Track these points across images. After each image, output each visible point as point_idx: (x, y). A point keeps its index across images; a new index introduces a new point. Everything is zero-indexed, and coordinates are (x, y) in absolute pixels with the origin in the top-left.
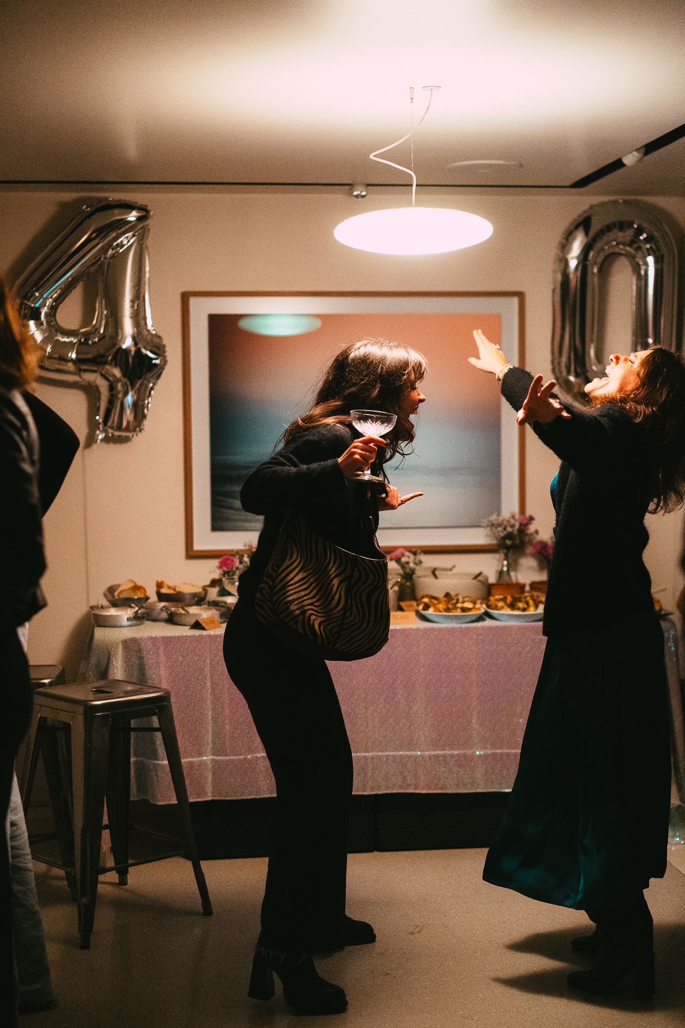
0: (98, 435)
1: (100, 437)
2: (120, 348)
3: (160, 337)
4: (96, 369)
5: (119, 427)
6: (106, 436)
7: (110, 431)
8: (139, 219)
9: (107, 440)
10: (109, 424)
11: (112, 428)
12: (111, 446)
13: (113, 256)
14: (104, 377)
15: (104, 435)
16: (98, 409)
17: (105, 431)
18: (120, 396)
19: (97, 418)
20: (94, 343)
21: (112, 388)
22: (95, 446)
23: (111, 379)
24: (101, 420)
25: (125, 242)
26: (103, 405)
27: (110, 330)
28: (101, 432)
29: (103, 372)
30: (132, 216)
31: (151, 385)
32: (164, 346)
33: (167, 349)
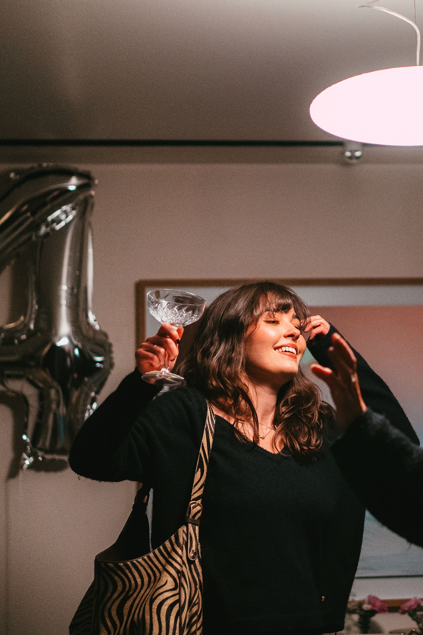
0: (25, 459)
1: (27, 462)
2: (54, 346)
3: (106, 335)
4: (22, 373)
5: (52, 450)
6: (36, 460)
7: (40, 453)
8: (80, 188)
9: (36, 467)
10: (40, 445)
11: (41, 449)
12: (42, 475)
13: (47, 235)
14: (32, 383)
15: (32, 459)
16: (26, 426)
17: (33, 454)
18: (54, 406)
19: (24, 437)
20: (21, 342)
21: (43, 397)
22: (21, 474)
23: (41, 385)
24: (28, 441)
25: (63, 217)
26: (32, 421)
27: (42, 324)
28: (29, 456)
29: (31, 377)
30: (72, 184)
31: (93, 394)
32: (110, 345)
33: (114, 349)
